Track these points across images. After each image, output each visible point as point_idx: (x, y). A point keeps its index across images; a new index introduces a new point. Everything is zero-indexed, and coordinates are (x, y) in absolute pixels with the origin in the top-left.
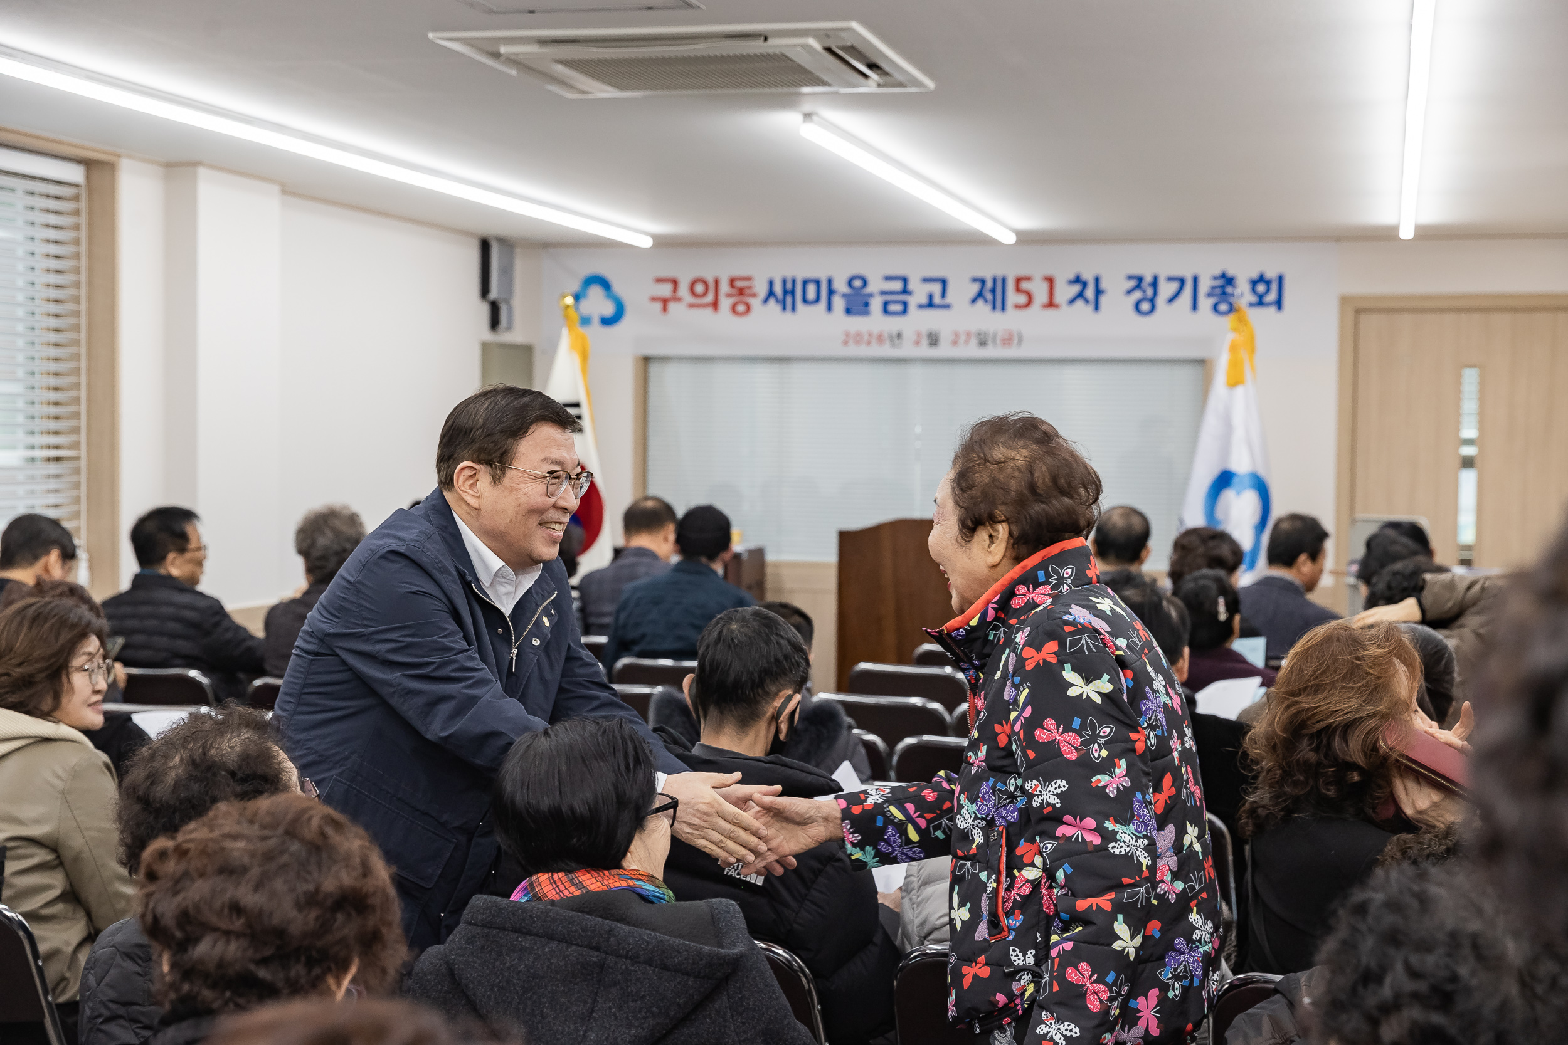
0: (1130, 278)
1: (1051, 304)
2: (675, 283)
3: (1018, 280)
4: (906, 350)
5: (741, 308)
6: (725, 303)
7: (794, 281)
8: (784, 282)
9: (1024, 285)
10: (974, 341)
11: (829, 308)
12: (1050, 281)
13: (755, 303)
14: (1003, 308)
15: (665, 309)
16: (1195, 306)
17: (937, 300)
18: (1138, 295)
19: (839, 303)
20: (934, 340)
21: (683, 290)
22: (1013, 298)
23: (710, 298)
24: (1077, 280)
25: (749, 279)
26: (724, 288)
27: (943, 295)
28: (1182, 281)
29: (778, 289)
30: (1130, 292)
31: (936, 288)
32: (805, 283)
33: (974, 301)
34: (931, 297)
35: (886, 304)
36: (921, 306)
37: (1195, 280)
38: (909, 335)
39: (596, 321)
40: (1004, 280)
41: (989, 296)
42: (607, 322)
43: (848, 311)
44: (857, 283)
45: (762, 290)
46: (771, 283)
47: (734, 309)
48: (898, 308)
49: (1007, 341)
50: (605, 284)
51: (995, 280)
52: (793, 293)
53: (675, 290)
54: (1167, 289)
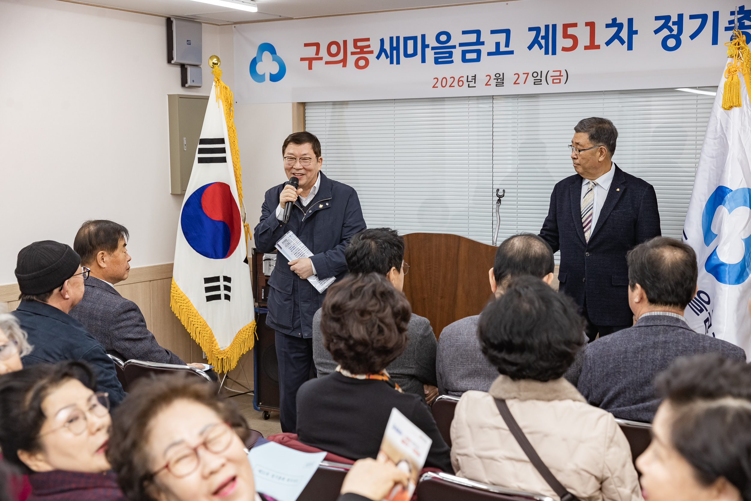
0: (657, 18)
1: (592, 46)
2: (317, 45)
3: (566, 27)
4: (481, 90)
5: (362, 63)
6: (351, 59)
7: (398, 38)
8: (391, 39)
9: (570, 31)
10: (531, 80)
11: (423, 61)
12: (591, 25)
13: (371, 58)
14: (554, 53)
15: (310, 68)
16: (715, 41)
17: (503, 48)
18: (665, 32)
19: (430, 54)
20: (500, 80)
21: (323, 52)
22: (562, 42)
23: (341, 57)
24: (614, 23)
25: (368, 40)
26: (351, 48)
27: (507, 45)
28: (704, 17)
29: (387, 47)
30: (657, 32)
31: (502, 38)
32: (406, 39)
33: (530, 47)
34: (498, 44)
35: (464, 53)
36: (489, 54)
37: (716, 15)
38: (482, 79)
39: (267, 77)
40: (554, 26)
41: (543, 42)
42: (275, 78)
43: (437, 62)
44: (443, 38)
45: (375, 47)
46: (382, 41)
47: (357, 65)
48: (474, 56)
49: (557, 79)
50: (271, 49)
51: (547, 27)
52: (397, 48)
53: (317, 53)
54: (690, 26)
